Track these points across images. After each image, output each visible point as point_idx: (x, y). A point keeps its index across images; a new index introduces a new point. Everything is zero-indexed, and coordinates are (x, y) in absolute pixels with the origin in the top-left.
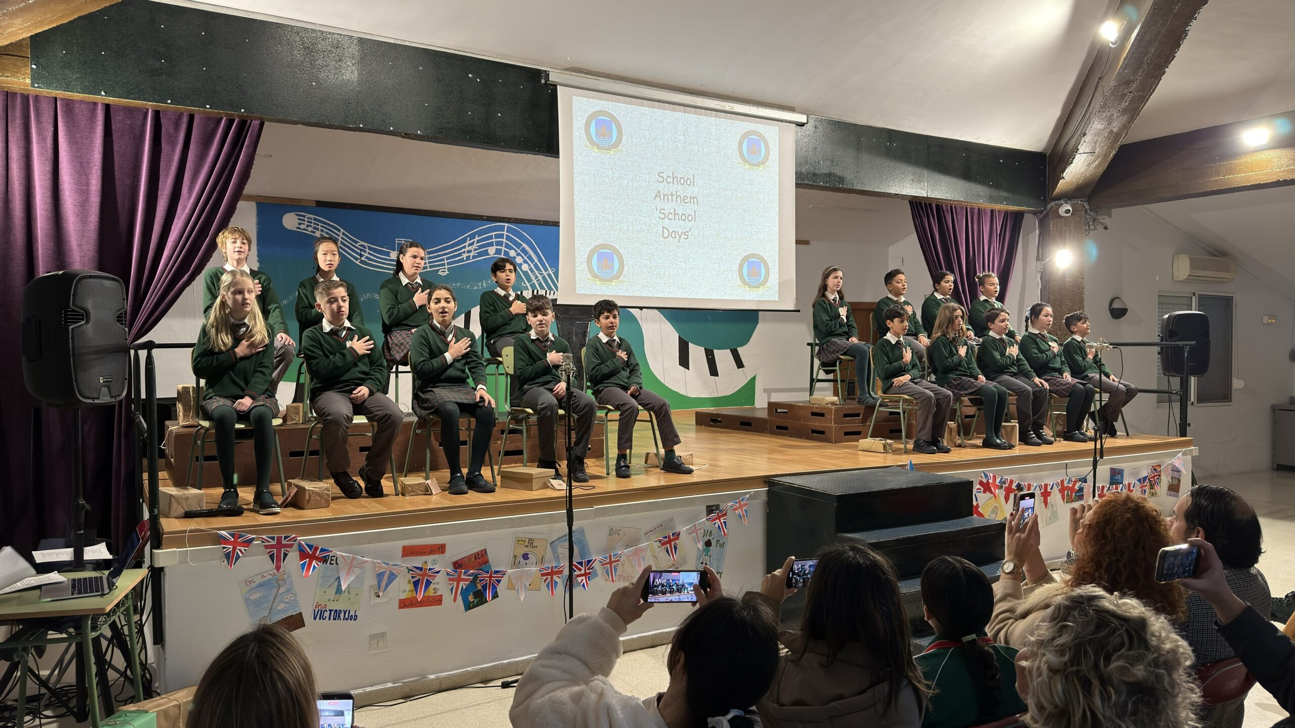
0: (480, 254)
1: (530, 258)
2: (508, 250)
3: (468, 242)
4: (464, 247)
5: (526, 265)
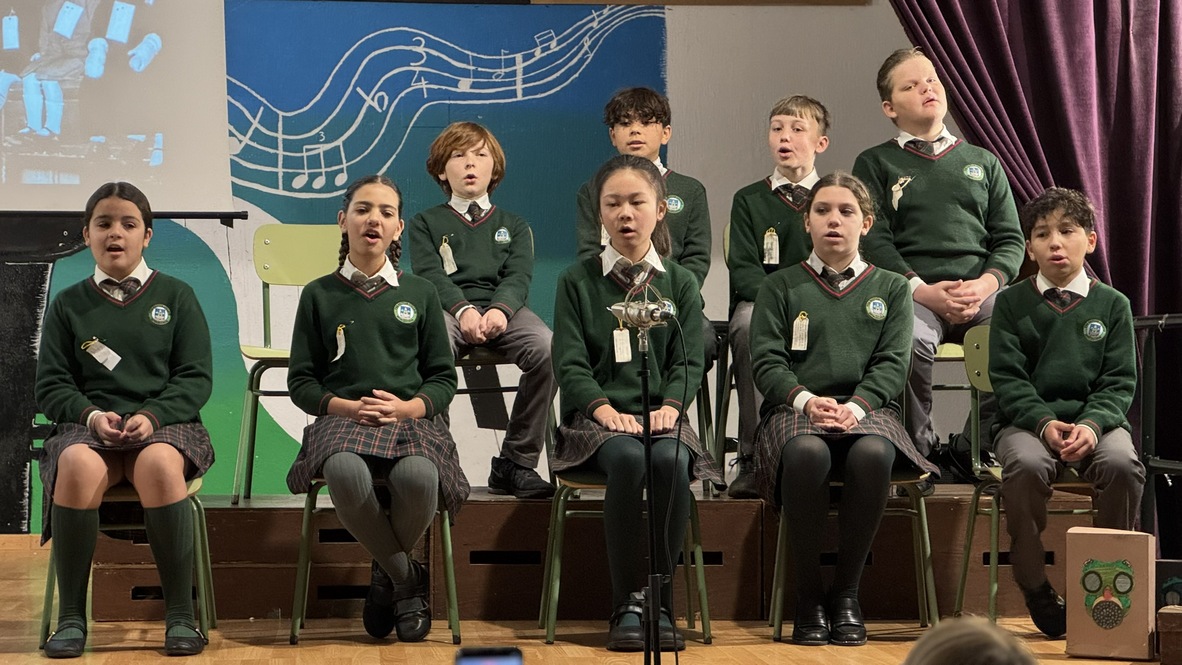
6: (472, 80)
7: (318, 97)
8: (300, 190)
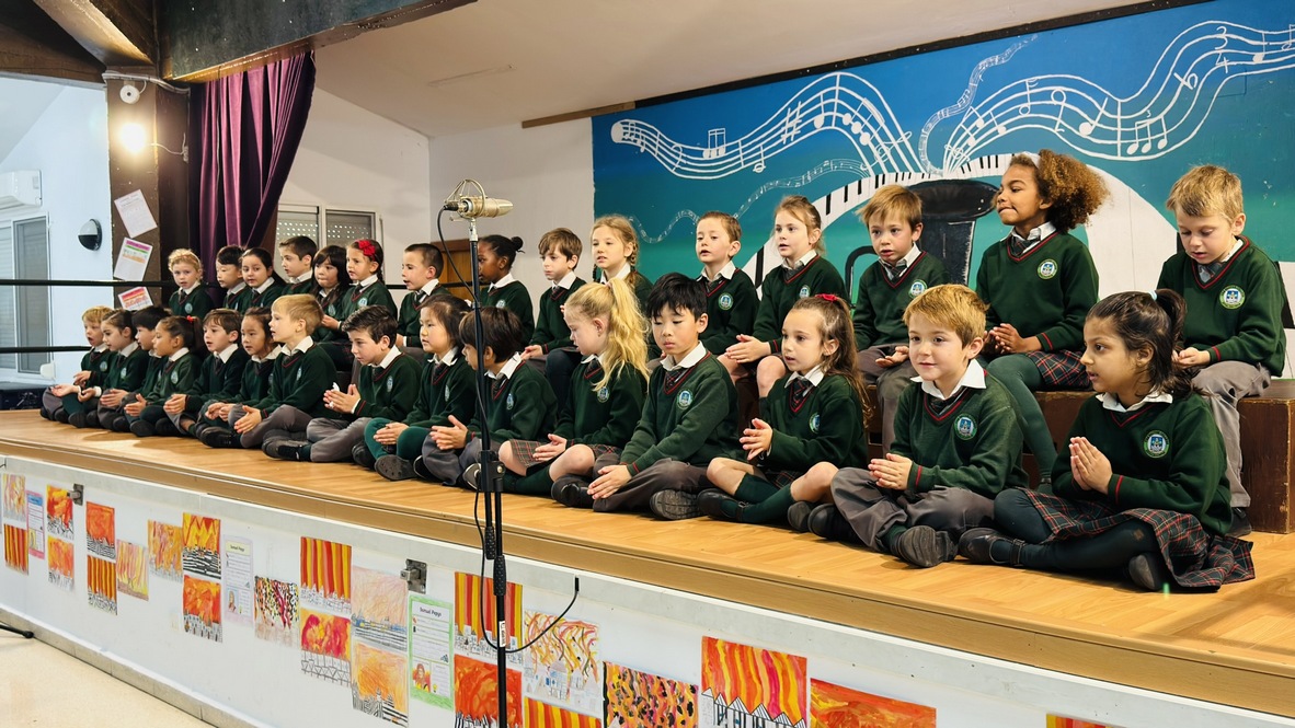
0: (804, 131)
1: (874, 122)
2: (840, 115)
3: (789, 115)
4: (784, 124)
5: (867, 134)
6: (1264, 53)
7: (1146, 85)
8: (1133, 155)
